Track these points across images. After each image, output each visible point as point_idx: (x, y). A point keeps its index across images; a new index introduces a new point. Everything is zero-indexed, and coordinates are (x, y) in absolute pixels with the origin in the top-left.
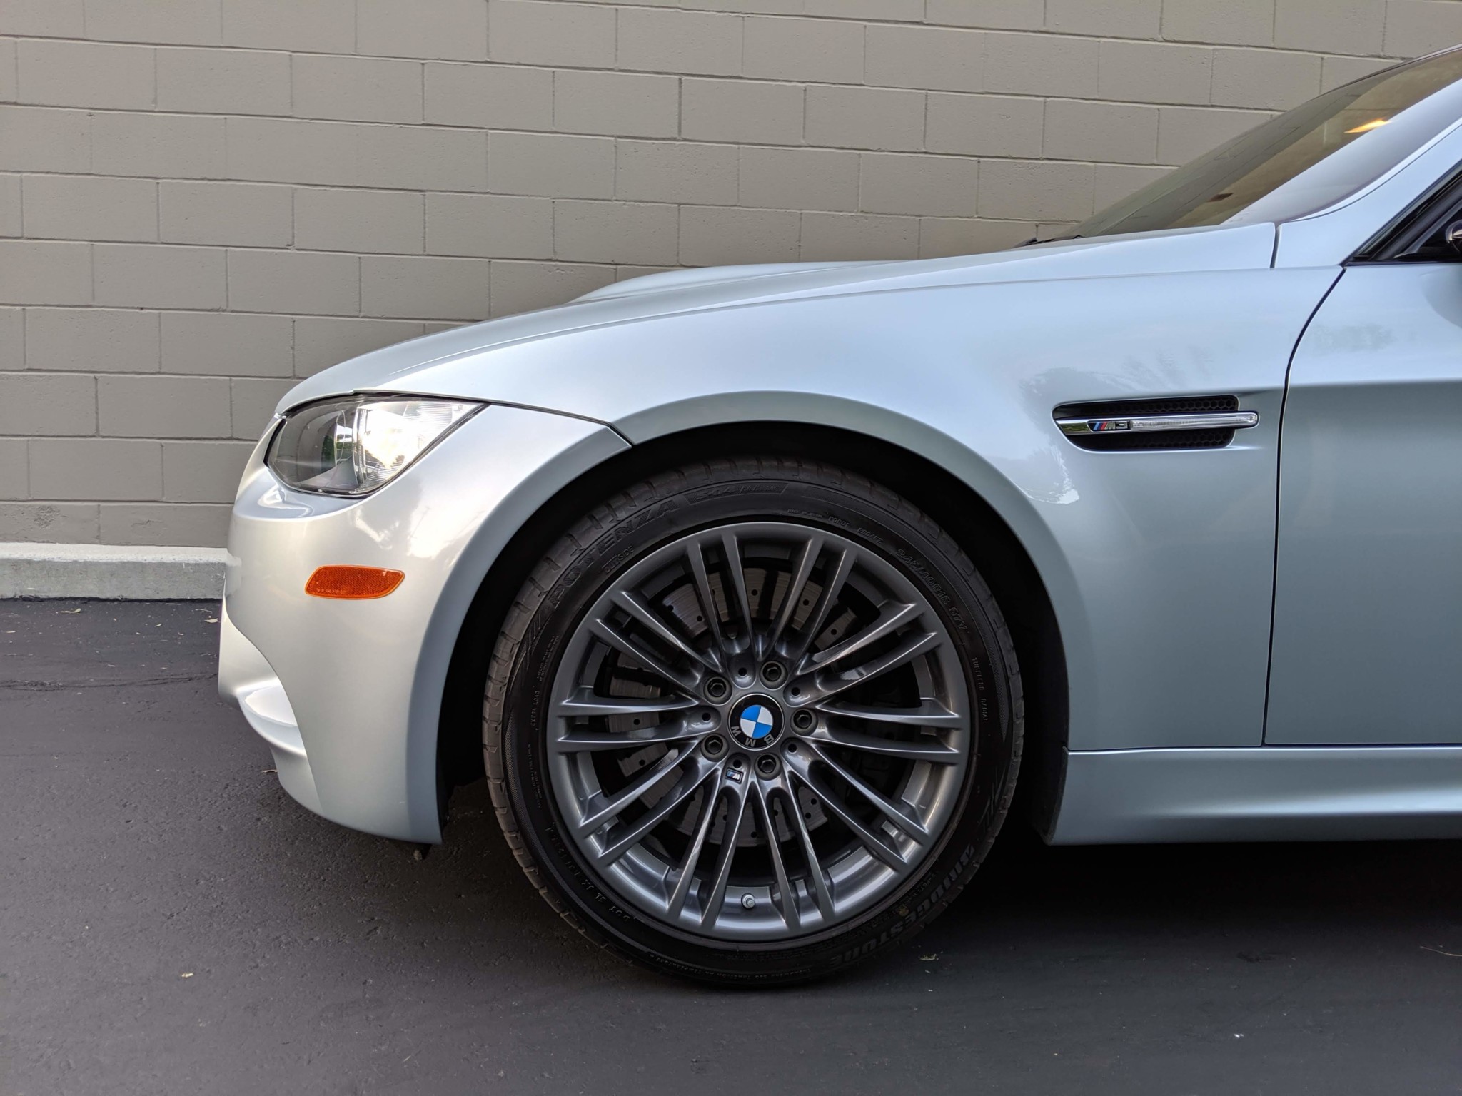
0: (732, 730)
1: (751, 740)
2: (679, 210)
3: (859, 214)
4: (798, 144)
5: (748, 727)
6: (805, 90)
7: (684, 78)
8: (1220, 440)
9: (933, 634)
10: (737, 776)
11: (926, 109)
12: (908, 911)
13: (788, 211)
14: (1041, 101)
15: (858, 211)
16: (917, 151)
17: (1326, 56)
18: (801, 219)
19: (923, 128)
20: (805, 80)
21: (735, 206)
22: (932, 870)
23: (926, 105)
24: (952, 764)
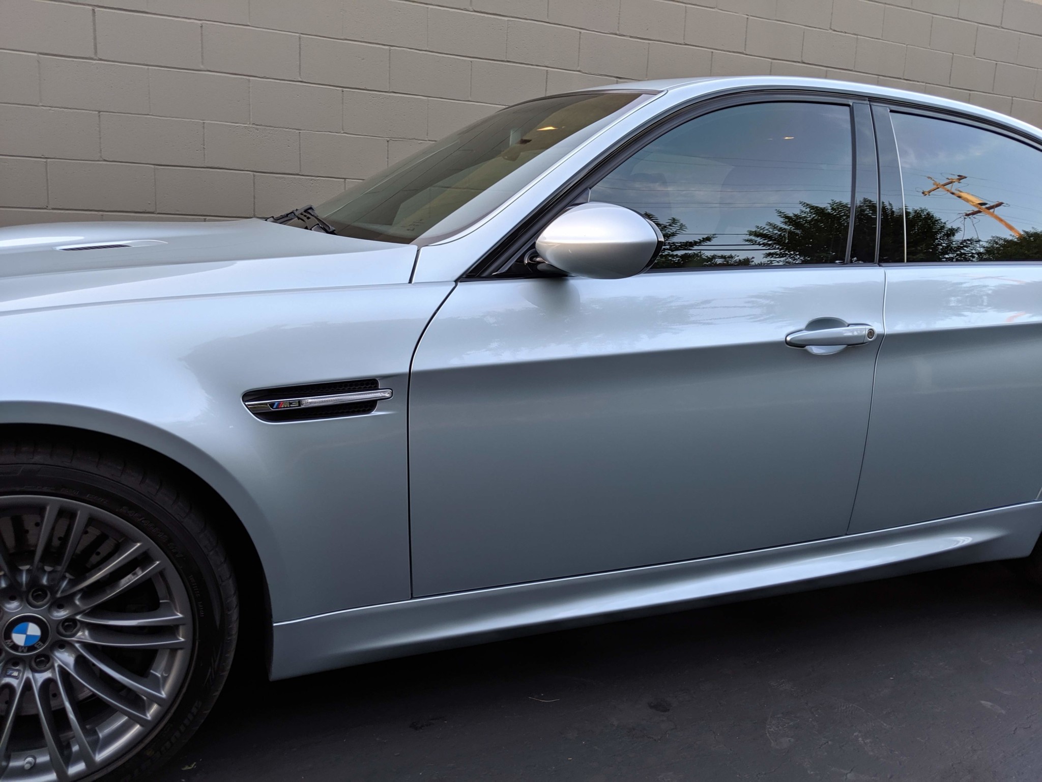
0: (6, 642)
1: (23, 648)
2: (99, 116)
3: (251, 126)
4: (199, 68)
5: (19, 639)
6: (202, 27)
7: (97, 9)
8: (368, 408)
9: (158, 562)
10: (15, 674)
11: (300, 48)
12: (153, 752)
13: (193, 120)
14: (387, 49)
15: (250, 123)
16: (295, 80)
17: (583, 31)
18: (204, 127)
19: (298, 62)
20: (202, 19)
21: (148, 115)
22: (170, 721)
23: (300, 45)
24: (181, 649)
